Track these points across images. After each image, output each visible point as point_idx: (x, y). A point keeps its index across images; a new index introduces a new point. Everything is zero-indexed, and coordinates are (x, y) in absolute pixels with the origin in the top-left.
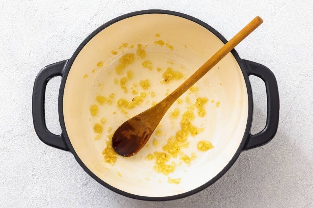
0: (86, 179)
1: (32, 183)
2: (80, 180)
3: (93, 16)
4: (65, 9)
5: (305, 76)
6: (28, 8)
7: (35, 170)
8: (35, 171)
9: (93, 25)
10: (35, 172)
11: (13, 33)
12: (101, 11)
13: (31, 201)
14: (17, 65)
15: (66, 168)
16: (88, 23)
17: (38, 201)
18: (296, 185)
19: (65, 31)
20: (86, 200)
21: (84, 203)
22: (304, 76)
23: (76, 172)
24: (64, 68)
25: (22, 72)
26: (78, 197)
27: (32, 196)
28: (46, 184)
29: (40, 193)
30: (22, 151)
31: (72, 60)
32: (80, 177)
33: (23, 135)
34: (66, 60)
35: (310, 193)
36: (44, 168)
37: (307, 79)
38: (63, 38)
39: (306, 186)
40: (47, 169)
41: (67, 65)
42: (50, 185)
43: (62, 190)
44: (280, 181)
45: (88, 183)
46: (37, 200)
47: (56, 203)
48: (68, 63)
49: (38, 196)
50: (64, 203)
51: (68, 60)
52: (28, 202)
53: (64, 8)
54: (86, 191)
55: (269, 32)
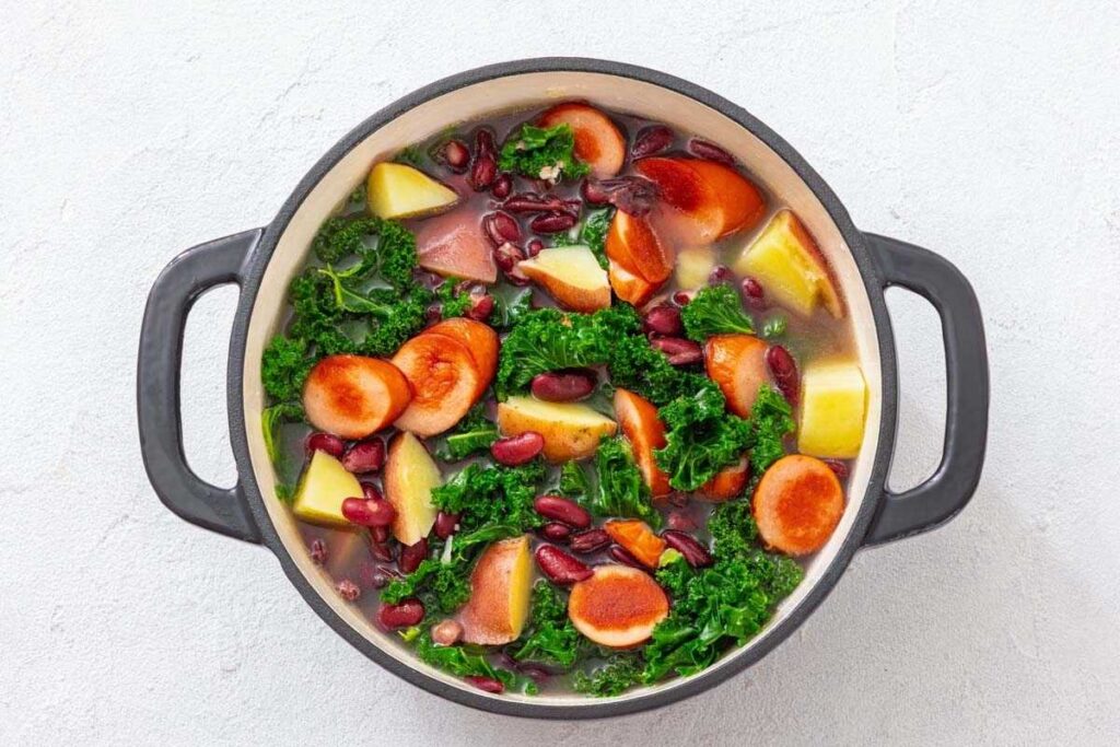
0: (236, 652)
1: (47, 656)
2: (214, 655)
3: (286, 89)
4: (190, 61)
5: (1007, 328)
6: (61, 52)
7: (62, 612)
8: (62, 617)
9: (285, 118)
10: (59, 619)
11: (8, 134)
12: (315, 71)
13: (44, 717)
14: (15, 245)
15: (169, 610)
16: (266, 111)
17: (68, 720)
18: (957, 702)
19: (187, 136)
20: (230, 723)
21: (225, 733)
22: (1001, 325)
23: (202, 625)
24: (248, 258)
25: (31, 271)
26: (205, 712)
27: (47, 703)
28: (97, 660)
29: (76, 693)
30: (21, 544)
31: (278, 229)
32: (214, 641)
33: (24, 490)
34: (256, 230)
35: (1002, 732)
36: (92, 608)
37: (1011, 336)
38: (178, 160)
39: (990, 707)
40: (104, 612)
41: (258, 246)
42: (110, 667)
43: (150, 686)
44: (902, 685)
45: (243, 665)
46: (64, 715)
47: (128, 731)
48: (261, 240)
49: (68, 703)
50: (156, 730)
51: (264, 230)
52: (32, 722)
53: (189, 57)
54: (232, 691)
55: (889, 169)
